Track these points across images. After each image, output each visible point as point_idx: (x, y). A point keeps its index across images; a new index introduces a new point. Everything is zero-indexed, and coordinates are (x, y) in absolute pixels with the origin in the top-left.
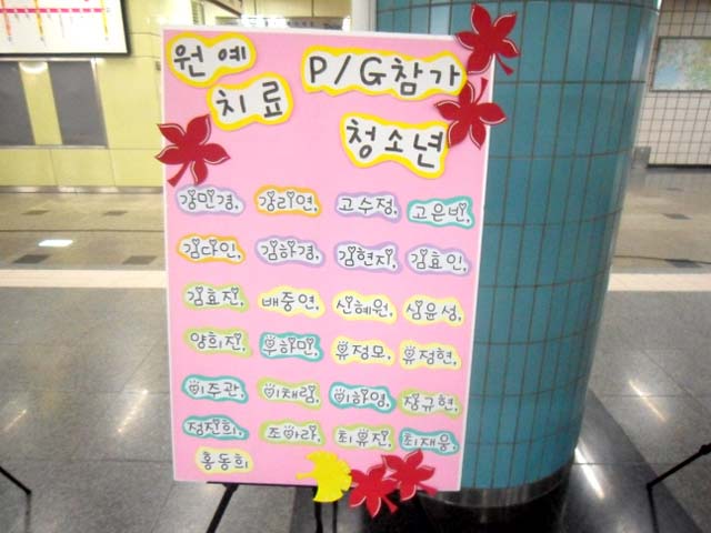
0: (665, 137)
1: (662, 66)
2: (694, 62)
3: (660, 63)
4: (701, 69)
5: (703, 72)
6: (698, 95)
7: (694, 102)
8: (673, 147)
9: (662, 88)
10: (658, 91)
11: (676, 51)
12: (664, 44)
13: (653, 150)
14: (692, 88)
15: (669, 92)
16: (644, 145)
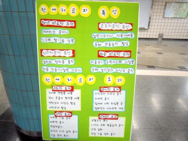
0: (167, 31)
1: (167, 10)
2: (176, 9)
3: (166, 10)
4: (178, 11)
5: (179, 12)
6: (177, 19)
7: (176, 21)
8: (170, 34)
9: (167, 17)
10: (165, 18)
11: (171, 6)
12: (168, 4)
13: (164, 34)
14: (176, 17)
15: (168, 18)
16: (162, 33)
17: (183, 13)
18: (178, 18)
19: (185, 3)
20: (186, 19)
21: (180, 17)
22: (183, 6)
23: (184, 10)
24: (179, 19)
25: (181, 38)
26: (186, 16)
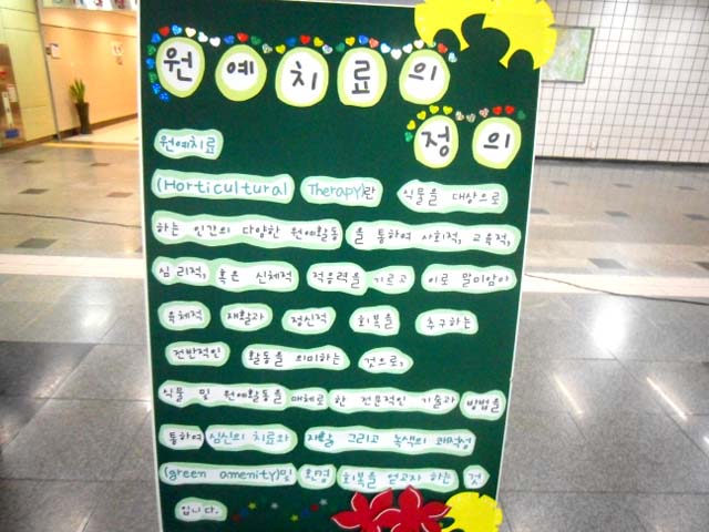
17: (571, 64)
18: (556, 82)
19: (576, 27)
20: (580, 86)
21: (559, 77)
22: (570, 39)
23: (573, 53)
24: (557, 85)
25: (569, 153)
26: (582, 77)
